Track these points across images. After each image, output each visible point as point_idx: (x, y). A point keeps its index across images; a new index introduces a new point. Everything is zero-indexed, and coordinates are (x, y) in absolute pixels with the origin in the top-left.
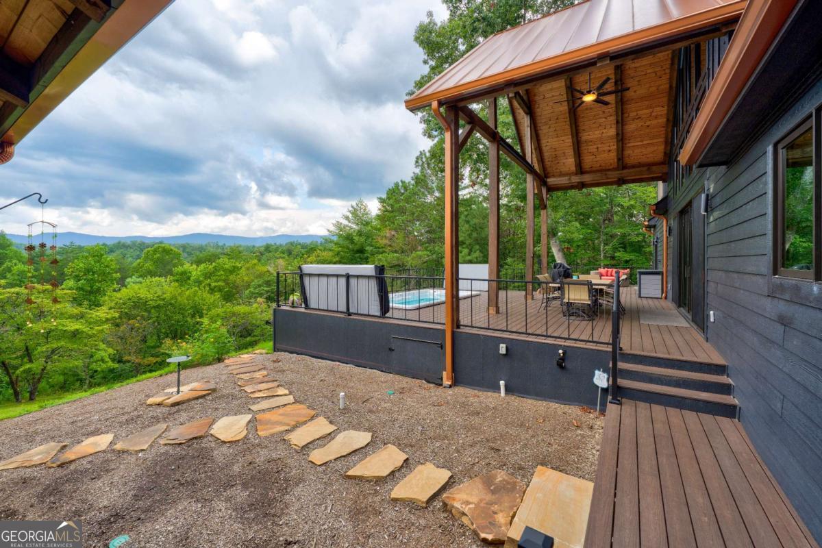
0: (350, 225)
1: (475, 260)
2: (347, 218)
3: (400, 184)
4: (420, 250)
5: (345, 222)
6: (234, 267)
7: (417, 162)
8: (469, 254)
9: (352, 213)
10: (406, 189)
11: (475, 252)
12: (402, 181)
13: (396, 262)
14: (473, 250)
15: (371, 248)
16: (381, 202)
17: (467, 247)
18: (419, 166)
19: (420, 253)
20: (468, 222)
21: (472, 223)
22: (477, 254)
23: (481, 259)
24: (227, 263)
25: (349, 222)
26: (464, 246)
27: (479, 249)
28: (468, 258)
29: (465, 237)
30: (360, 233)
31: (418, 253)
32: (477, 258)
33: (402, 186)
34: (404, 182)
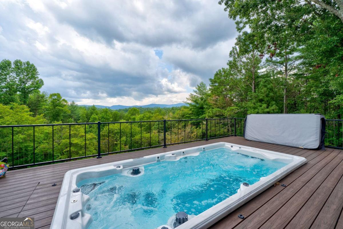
0: (197, 95)
1: (272, 111)
2: (195, 92)
3: (222, 70)
4: (233, 106)
5: (195, 94)
6: (150, 116)
7: (231, 54)
8: (267, 108)
9: (198, 89)
10: (225, 72)
11: (272, 106)
12: (223, 69)
13: (218, 114)
14: (270, 104)
15: (207, 106)
16: (211, 81)
17: (265, 103)
18: (232, 56)
19: (233, 108)
20: (265, 86)
21: (269, 86)
22: (274, 107)
23: (277, 110)
24: (148, 115)
25: (197, 94)
26: (263, 102)
27: (275, 104)
28: (268, 110)
29: (263, 96)
30: (202, 99)
31: (231, 107)
32: (273, 110)
33: (223, 71)
34: (224, 69)
